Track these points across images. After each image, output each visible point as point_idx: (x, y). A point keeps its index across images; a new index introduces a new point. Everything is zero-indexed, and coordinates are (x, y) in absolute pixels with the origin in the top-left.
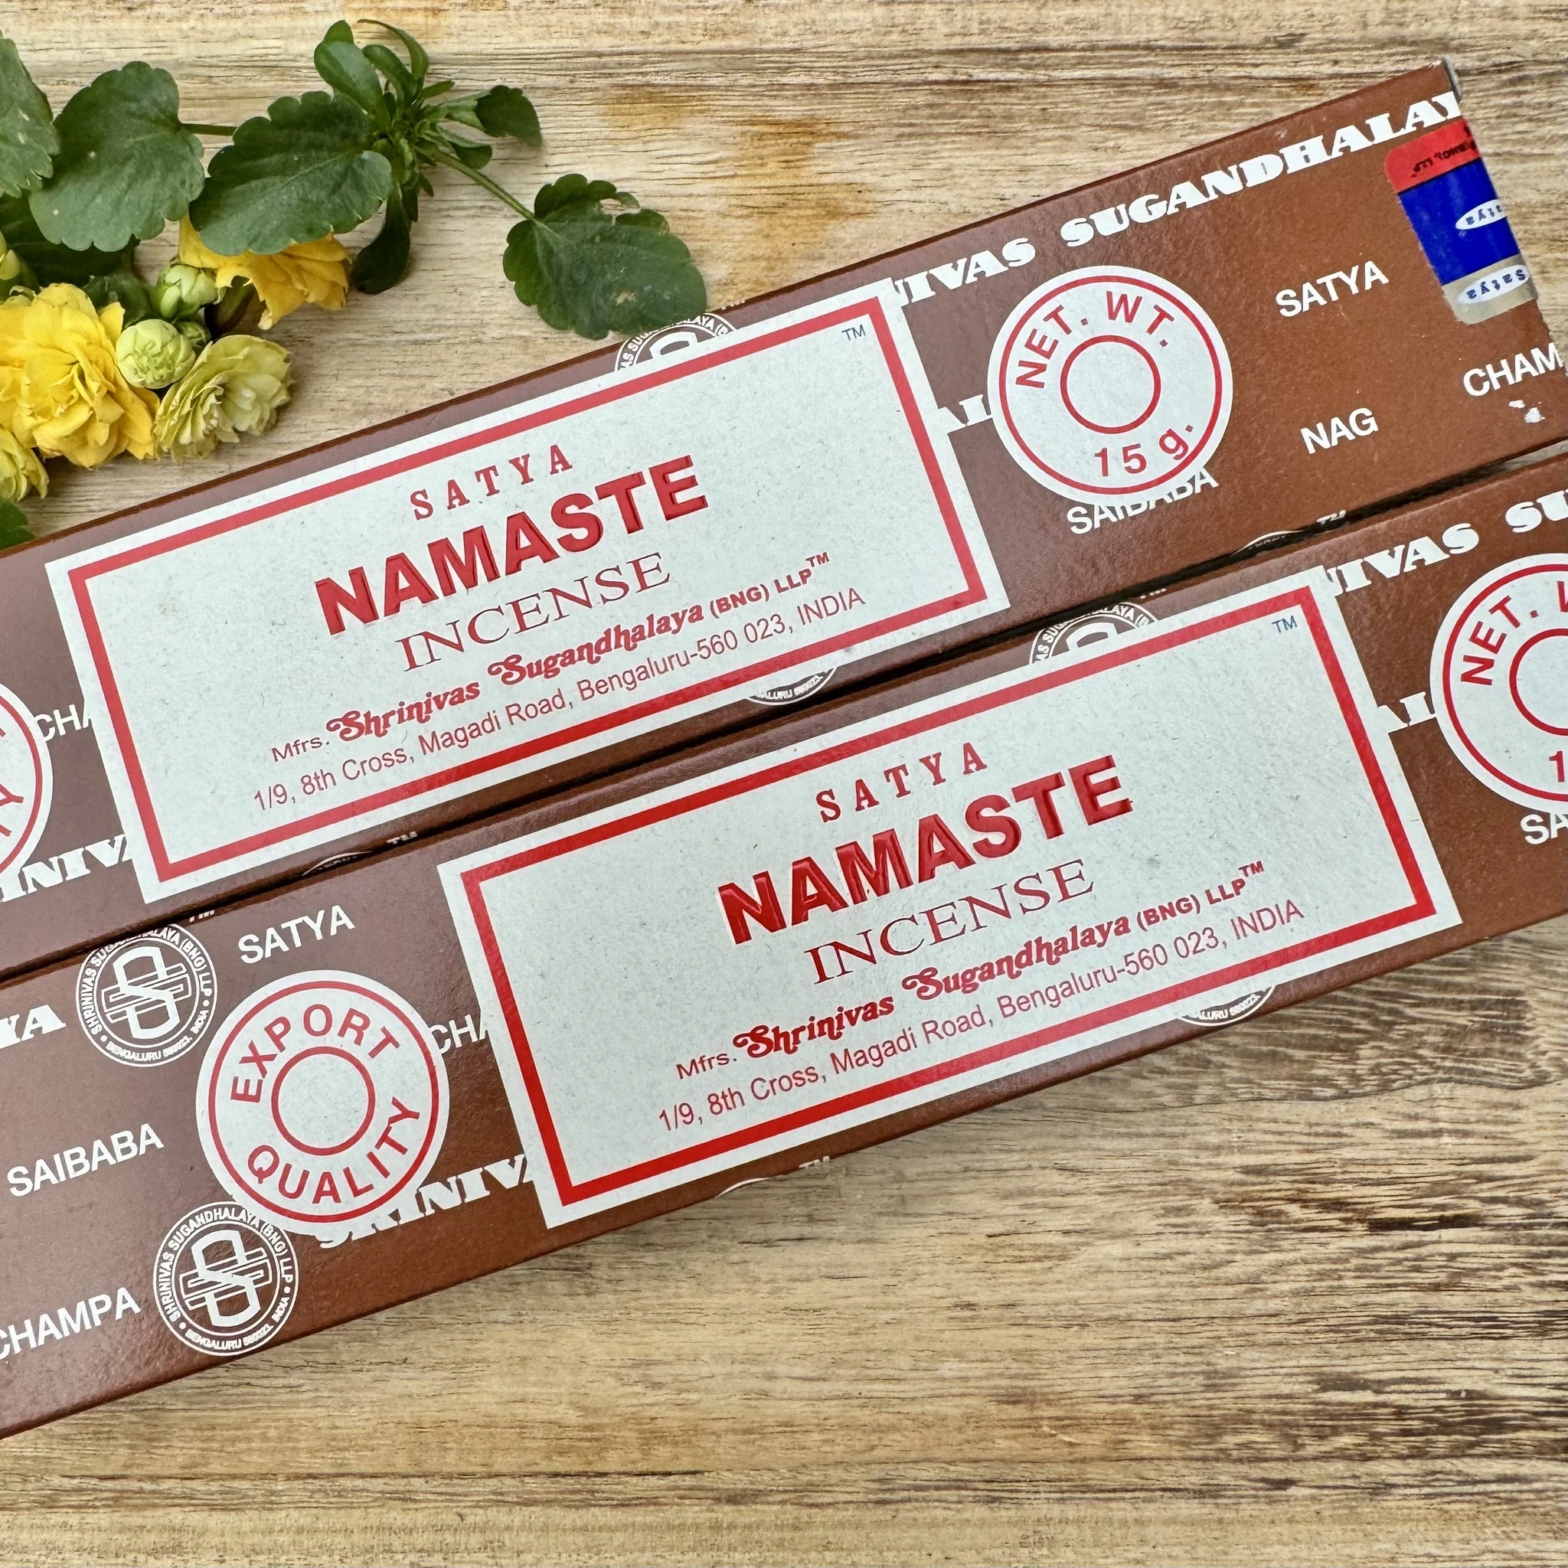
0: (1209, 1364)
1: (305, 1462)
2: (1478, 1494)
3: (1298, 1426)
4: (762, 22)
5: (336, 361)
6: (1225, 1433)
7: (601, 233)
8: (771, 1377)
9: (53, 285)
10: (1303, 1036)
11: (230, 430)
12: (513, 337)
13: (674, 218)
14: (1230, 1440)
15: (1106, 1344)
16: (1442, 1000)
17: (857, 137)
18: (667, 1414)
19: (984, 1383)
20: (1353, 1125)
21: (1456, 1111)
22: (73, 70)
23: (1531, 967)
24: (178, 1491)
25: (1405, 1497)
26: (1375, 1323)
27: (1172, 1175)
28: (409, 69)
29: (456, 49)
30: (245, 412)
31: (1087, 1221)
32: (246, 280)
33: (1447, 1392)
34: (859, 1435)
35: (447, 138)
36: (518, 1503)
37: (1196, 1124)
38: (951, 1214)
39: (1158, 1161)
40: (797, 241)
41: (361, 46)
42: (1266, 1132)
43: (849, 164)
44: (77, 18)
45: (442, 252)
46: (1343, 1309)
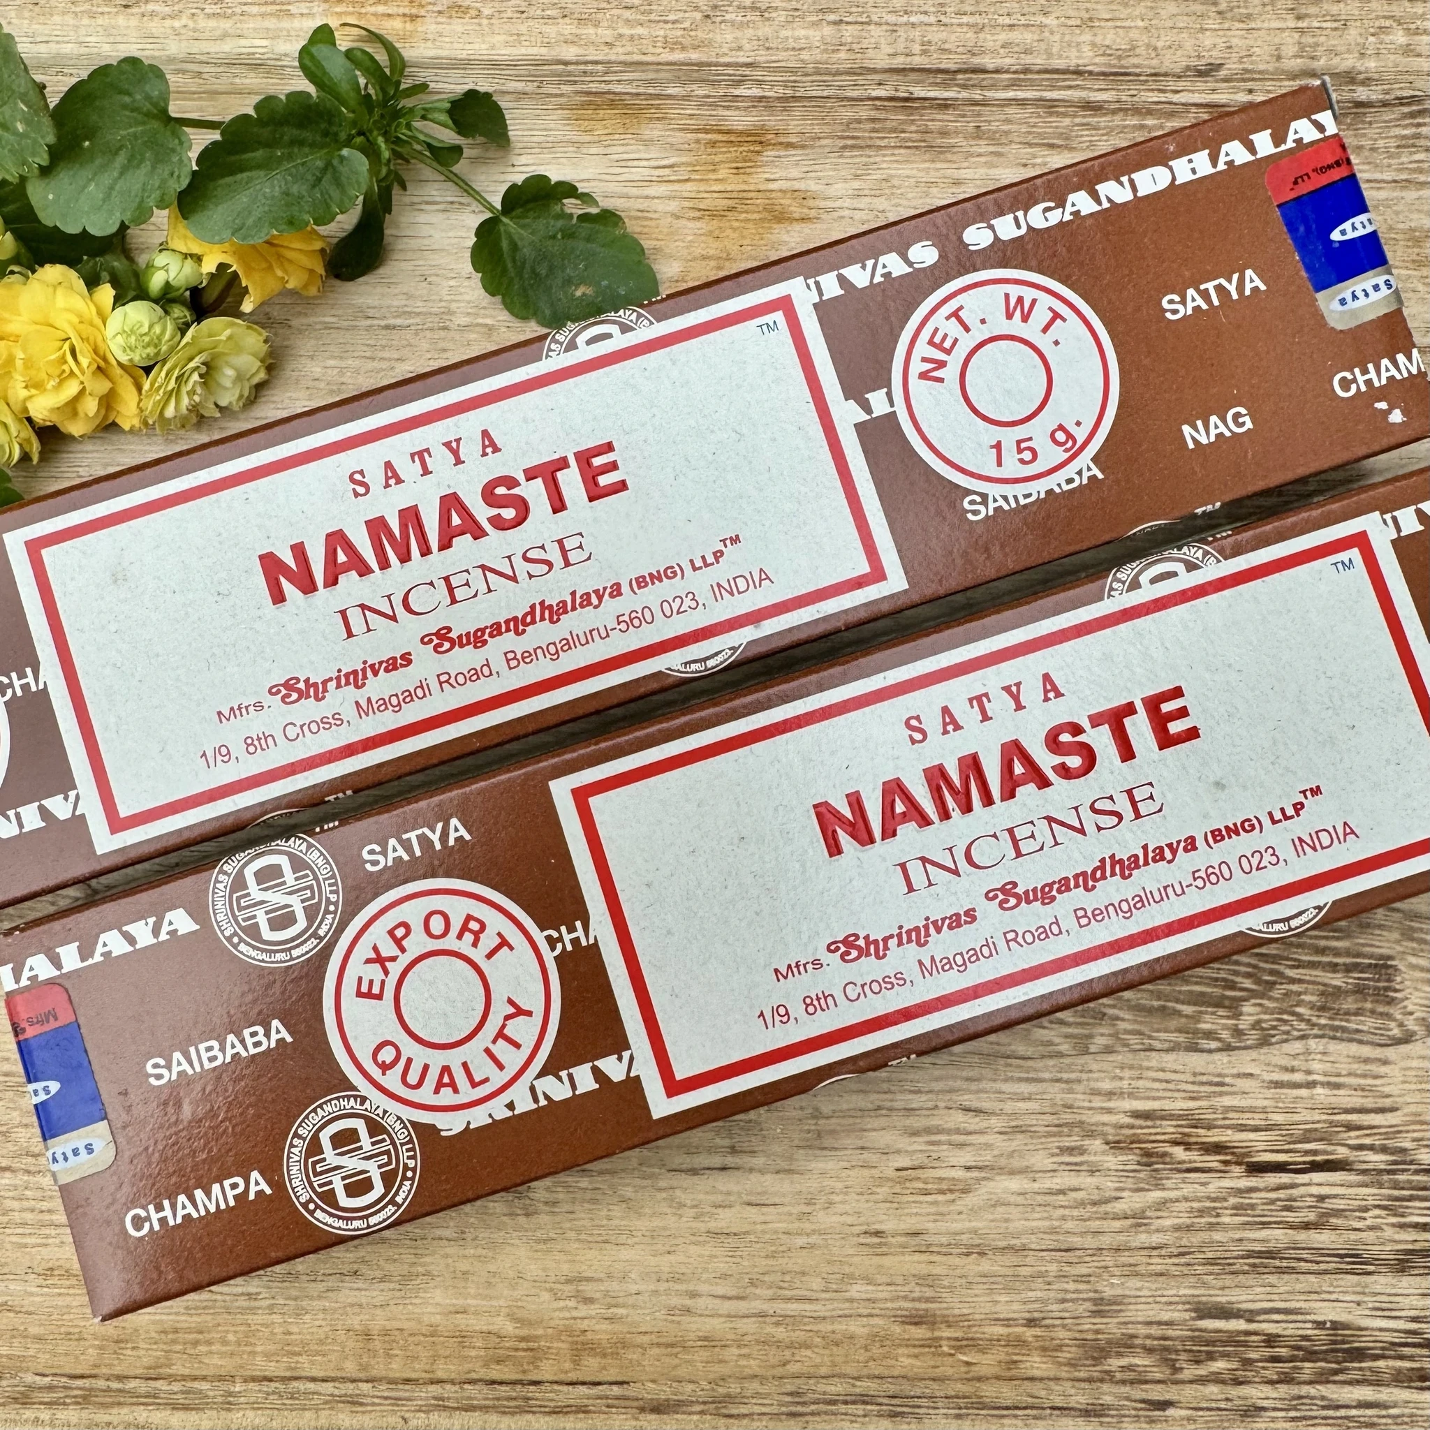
0: (1096, 1291)
1: (261, 1366)
2: (1341, 1418)
3: (1177, 1352)
4: (718, 38)
5: (313, 342)
6: (1109, 1356)
7: (561, 230)
8: (693, 1295)
9: (47, 266)
10: (1191, 992)
11: (213, 406)
12: (478, 325)
13: (630, 218)
14: (1114, 1363)
15: (1003, 1271)
16: (1320, 962)
17: (803, 147)
18: (597, 1327)
19: (889, 1305)
20: (1234, 1076)
21: (1329, 1065)
22: (71, 62)
23: (1402, 934)
24: (143, 1390)
25: (1273, 1420)
26: (1248, 1257)
27: (1067, 1117)
28: (387, 71)
29: (431, 53)
30: (226, 389)
31: (987, 1158)
32: (230, 266)
33: (1314, 1322)
34: (773, 1351)
35: (422, 137)
36: (457, 1409)
37: (1091, 1071)
38: (862, 1148)
39: (1055, 1104)
40: (745, 242)
41: (343, 49)
42: (1155, 1080)
43: (795, 173)
44: (76, 14)
45: (414, 243)
46: (1220, 1243)
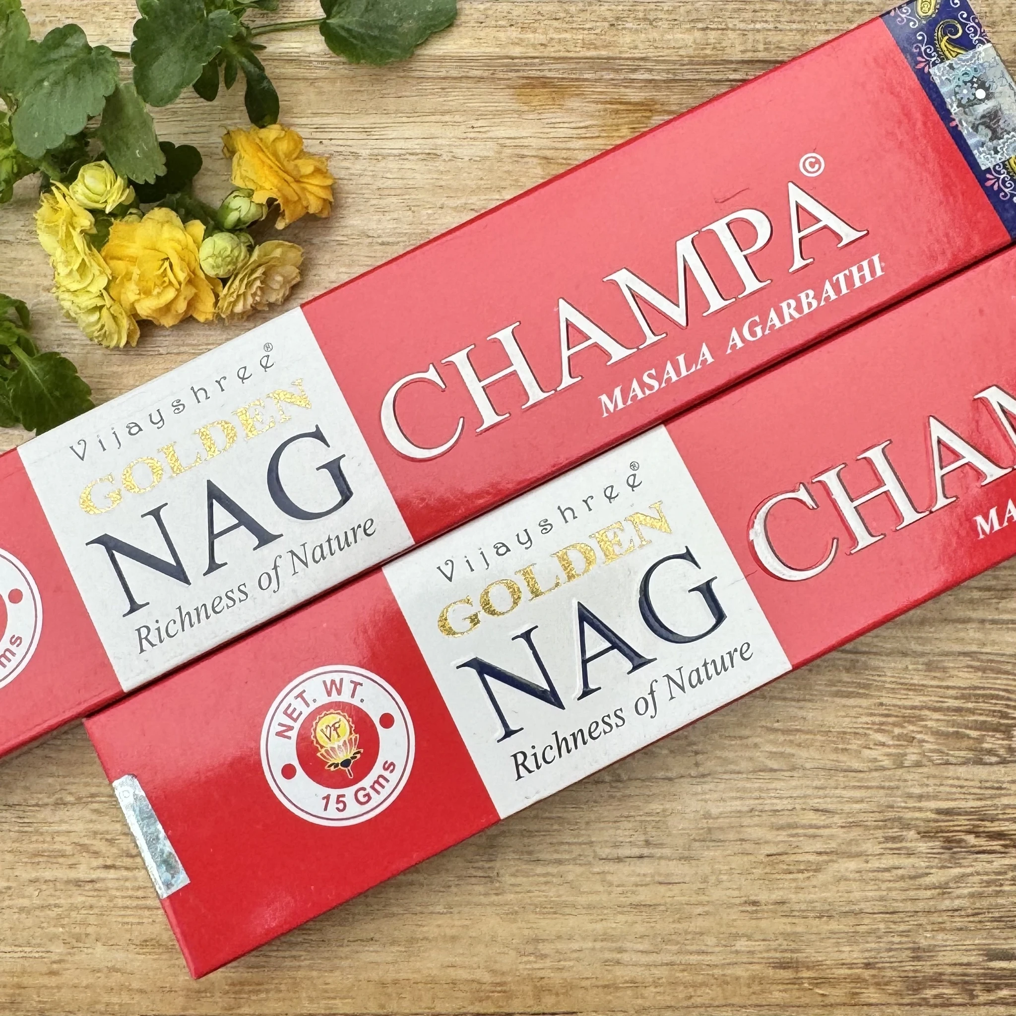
0: (914, 943)
3: (974, 983)
4: (621, 40)
5: (329, 255)
6: (925, 988)
8: (621, 951)
9: (156, 209)
10: (976, 721)
11: (265, 302)
14: (929, 993)
15: (846, 929)
18: (551, 975)
19: (765, 955)
20: (1008, 782)
27: (890, 815)
30: (275, 290)
31: (833, 845)
34: (681, 988)
37: (905, 781)
38: (741, 840)
39: (882, 805)
42: (952, 786)
46: (1003, 906)
